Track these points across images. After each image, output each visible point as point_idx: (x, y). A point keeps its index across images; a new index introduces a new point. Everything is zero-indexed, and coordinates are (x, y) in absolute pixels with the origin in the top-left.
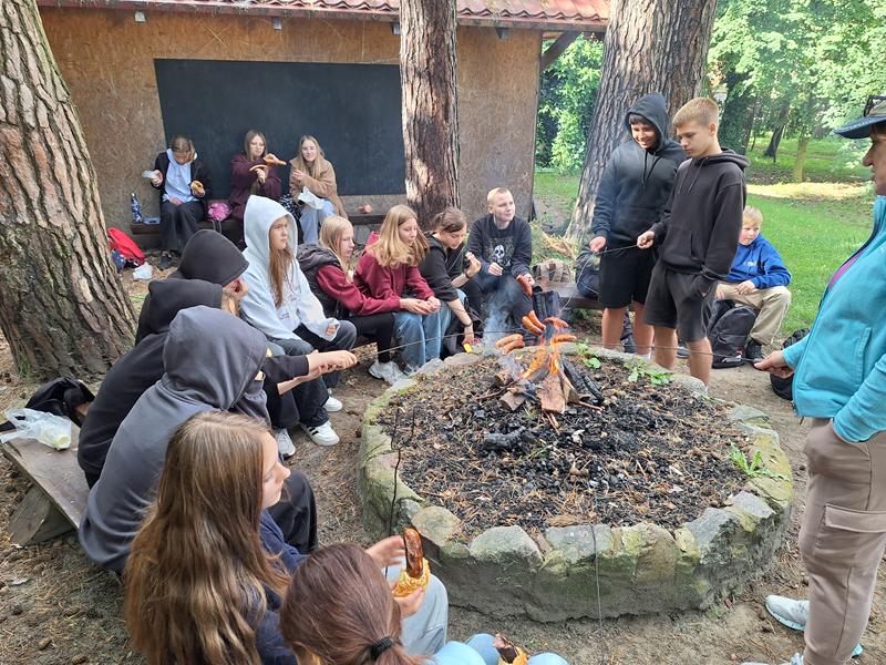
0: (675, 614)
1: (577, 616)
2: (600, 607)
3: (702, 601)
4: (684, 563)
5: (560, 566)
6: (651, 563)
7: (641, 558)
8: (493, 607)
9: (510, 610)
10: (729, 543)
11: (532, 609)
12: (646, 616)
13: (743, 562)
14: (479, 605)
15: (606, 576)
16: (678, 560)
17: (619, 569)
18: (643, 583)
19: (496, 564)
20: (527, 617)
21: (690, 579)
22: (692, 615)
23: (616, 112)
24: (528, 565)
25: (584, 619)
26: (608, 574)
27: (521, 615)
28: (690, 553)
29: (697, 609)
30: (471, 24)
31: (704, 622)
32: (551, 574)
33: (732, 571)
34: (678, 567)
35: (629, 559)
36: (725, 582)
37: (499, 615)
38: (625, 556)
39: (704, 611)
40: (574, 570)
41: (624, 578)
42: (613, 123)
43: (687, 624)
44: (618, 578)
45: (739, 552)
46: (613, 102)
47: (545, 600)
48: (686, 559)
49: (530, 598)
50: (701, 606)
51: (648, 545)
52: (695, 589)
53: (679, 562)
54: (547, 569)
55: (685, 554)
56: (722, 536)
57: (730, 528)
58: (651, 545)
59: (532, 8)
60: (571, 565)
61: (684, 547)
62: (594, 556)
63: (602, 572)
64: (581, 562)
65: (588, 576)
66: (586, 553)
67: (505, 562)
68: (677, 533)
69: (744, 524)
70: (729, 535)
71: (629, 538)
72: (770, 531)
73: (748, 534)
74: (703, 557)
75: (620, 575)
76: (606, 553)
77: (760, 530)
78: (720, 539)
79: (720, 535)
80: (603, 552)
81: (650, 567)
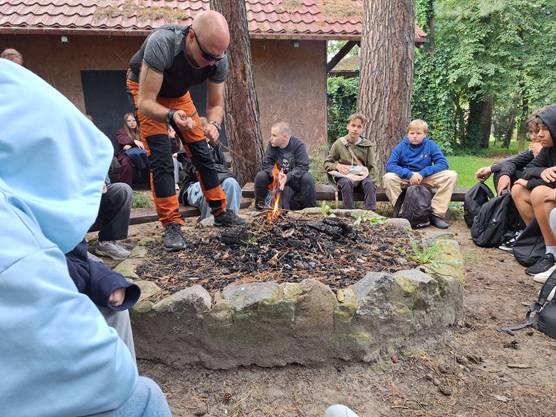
0: (340, 364)
1: (246, 363)
2: (266, 354)
3: (364, 352)
4: (341, 313)
5: (225, 313)
6: (307, 310)
7: (298, 304)
8: (173, 357)
9: (187, 359)
10: (387, 300)
11: (205, 357)
12: (314, 365)
13: (408, 323)
14: (162, 356)
15: (269, 323)
16: (335, 309)
17: (278, 316)
18: (302, 330)
19: (171, 313)
20: (201, 365)
21: (348, 329)
22: (358, 367)
23: (371, 86)
24: (195, 312)
25: (253, 366)
26: (270, 321)
27: (197, 364)
28: (346, 304)
29: (362, 362)
30: (274, 38)
31: (368, 374)
32: (216, 320)
33: (397, 330)
34: (335, 316)
35: (287, 305)
36: (392, 340)
37: (178, 364)
38: (283, 303)
39: (369, 364)
40: (239, 316)
41: (284, 324)
42: (370, 93)
43: (353, 374)
44: (280, 324)
45: (401, 311)
46: (368, 80)
47: (214, 346)
48: (343, 308)
49: (200, 344)
50: (366, 358)
51: (304, 292)
52: (355, 339)
53: (336, 311)
54: (212, 314)
55: (342, 304)
56: (378, 291)
57: (386, 285)
58: (306, 292)
59: (313, 28)
60: (235, 312)
61: (341, 298)
62: (257, 304)
63: (264, 319)
64: (245, 309)
65: (252, 321)
66: (251, 302)
67: (178, 311)
68: (340, 291)
69: (401, 284)
70: (385, 291)
71: (290, 291)
72: (436, 300)
73: (407, 295)
74: (359, 308)
75: (280, 321)
76: (268, 301)
77: (421, 295)
78: (376, 294)
79: (375, 289)
80: (265, 300)
81: (307, 313)
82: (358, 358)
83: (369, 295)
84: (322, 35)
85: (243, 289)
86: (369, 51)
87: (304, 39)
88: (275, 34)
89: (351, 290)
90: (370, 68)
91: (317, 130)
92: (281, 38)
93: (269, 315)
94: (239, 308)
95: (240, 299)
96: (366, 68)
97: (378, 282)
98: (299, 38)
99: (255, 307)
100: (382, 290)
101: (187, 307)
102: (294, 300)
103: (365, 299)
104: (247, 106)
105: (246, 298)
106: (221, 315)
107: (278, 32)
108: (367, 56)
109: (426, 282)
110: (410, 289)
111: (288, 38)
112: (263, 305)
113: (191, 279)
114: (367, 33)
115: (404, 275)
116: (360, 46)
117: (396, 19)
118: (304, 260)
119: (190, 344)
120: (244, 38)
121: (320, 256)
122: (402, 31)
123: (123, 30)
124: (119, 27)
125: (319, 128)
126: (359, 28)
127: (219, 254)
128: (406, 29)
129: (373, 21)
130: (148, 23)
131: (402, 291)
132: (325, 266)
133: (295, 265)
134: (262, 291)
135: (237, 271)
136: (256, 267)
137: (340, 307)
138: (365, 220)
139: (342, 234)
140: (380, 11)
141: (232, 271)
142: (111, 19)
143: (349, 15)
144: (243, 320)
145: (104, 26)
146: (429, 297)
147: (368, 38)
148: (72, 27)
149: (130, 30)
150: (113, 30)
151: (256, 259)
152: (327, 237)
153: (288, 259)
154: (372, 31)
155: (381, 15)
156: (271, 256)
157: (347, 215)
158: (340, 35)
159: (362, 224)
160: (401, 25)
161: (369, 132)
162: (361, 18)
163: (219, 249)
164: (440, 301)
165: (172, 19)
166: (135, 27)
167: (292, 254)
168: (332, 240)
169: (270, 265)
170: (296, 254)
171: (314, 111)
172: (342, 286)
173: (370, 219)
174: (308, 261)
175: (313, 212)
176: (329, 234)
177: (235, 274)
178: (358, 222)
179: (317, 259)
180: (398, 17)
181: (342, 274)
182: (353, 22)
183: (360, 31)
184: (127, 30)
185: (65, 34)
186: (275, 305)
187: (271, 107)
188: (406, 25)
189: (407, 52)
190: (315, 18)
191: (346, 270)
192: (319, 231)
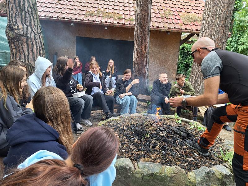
5: (140, 175)
7: (171, 177)
10: (210, 181)
16: (187, 182)
17: (162, 180)
24: (128, 172)
28: (192, 180)
30: (159, 30)
32: (136, 177)
38: (165, 176)
40: (145, 177)
51: (174, 173)
54: (135, 175)
55: (190, 180)
56: (206, 177)
57: (210, 174)
59: (177, 27)
60: (144, 175)
61: (190, 178)
62: (153, 173)
63: (156, 181)
64: (148, 175)
65: (150, 181)
66: (150, 172)
69: (217, 174)
71: (168, 170)
72: (230, 182)
73: (218, 179)
74: (197, 183)
75: (162, 183)
76: (158, 173)
77: (225, 180)
78: (205, 178)
79: (205, 176)
80: (157, 173)
81: (174, 182)
83: (202, 178)
84: (181, 30)
85: (147, 165)
87: (173, 31)
88: (160, 28)
89: (194, 173)
92: (162, 30)
93: (158, 180)
94: (145, 174)
95: (146, 170)
97: (207, 173)
98: (171, 31)
99: (152, 175)
100: (208, 176)
101: (124, 169)
102: (169, 175)
103: (200, 180)
104: (144, 62)
105: (148, 170)
106: (138, 176)
107: (161, 27)
109: (228, 174)
110: (220, 177)
111: (165, 31)
112: (156, 175)
113: (123, 150)
114: (203, 32)
115: (218, 169)
116: (198, 36)
117: (220, 32)
118: (171, 150)
119: (123, 184)
121: (178, 149)
122: (222, 37)
123: (96, 22)
124: (95, 21)
125: (173, 69)
127: (133, 138)
128: (224, 37)
129: (206, 26)
130: (106, 20)
131: (216, 178)
132: (180, 155)
133: (167, 152)
134: (156, 168)
136: (150, 151)
138: (195, 127)
139: (187, 137)
141: (140, 150)
142: (92, 17)
143: (195, 21)
144: (147, 179)
145: (89, 20)
146: (228, 181)
147: (203, 34)
148: (76, 20)
149: (99, 23)
150: (92, 22)
151: (150, 146)
152: (180, 137)
153: (163, 149)
154: (205, 31)
155: (211, 24)
156: (156, 146)
157: (187, 122)
158: (189, 31)
159: (194, 129)
160: (222, 34)
162: (200, 23)
163: (132, 135)
164: (232, 182)
165: (116, 19)
166: (101, 22)
167: (166, 147)
168: (182, 139)
169: (156, 151)
172: (190, 170)
173: (198, 127)
175: (171, 117)
177: (140, 152)
178: (192, 127)
179: (176, 150)
180: (221, 31)
181: (188, 161)
182: (196, 25)
183: (199, 29)
184: (98, 23)
185: (73, 22)
186: (161, 176)
188: (224, 35)
190: (179, 21)
191: (190, 159)
192: (176, 133)
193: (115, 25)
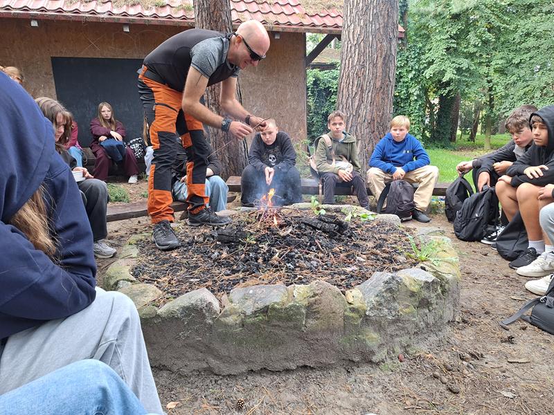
0: (350, 365)
1: (256, 368)
2: (276, 358)
3: (373, 353)
4: (351, 314)
5: (235, 317)
6: (318, 312)
7: (309, 307)
8: (179, 363)
9: (195, 365)
10: (394, 300)
11: (214, 362)
12: (324, 367)
13: (413, 322)
14: (168, 363)
15: (279, 326)
16: (345, 310)
17: (289, 318)
18: (313, 332)
19: (177, 319)
20: (210, 371)
21: (358, 330)
22: (366, 368)
23: (351, 80)
24: (204, 317)
25: (264, 371)
26: (281, 324)
27: (205, 370)
28: (356, 305)
29: (371, 362)
31: (377, 374)
32: (226, 325)
33: (403, 329)
34: (346, 318)
35: (298, 308)
36: (398, 339)
37: (185, 371)
38: (294, 306)
39: (377, 364)
40: (249, 321)
41: (295, 327)
42: (350, 87)
43: (362, 374)
44: (290, 327)
45: (407, 310)
46: (349, 75)
47: (224, 352)
48: (353, 310)
49: (209, 350)
50: (374, 359)
51: (315, 295)
52: (364, 340)
53: (346, 313)
54: (222, 319)
55: (352, 306)
56: (386, 291)
57: (393, 285)
58: (317, 294)
60: (245, 316)
61: (351, 300)
62: (267, 307)
63: (275, 322)
64: (255, 313)
65: (262, 326)
66: (260, 305)
67: (185, 316)
68: (348, 292)
69: (407, 284)
70: (393, 291)
71: (300, 292)
72: (437, 298)
73: (413, 294)
74: (369, 309)
75: (291, 324)
76: (278, 304)
77: (425, 293)
78: (385, 294)
79: (383, 290)
80: (276, 303)
81: (318, 316)
82: (367, 359)
83: (377, 296)
84: (303, 27)
85: (251, 292)
86: (350, 45)
87: (285, 31)
89: (359, 291)
90: (351, 62)
91: (297, 123)
93: (280, 319)
94: (249, 312)
95: (249, 303)
96: (347, 62)
97: (386, 282)
98: (281, 30)
99: (265, 310)
100: (390, 290)
101: (195, 313)
102: (305, 303)
103: (373, 299)
105: (255, 302)
106: (230, 320)
108: (347, 50)
109: (430, 281)
110: (415, 288)
112: (274, 309)
113: (192, 280)
114: (348, 27)
115: (408, 274)
116: (340, 39)
117: (381, 15)
118: (306, 259)
119: (198, 350)
120: (228, 29)
121: (321, 255)
122: (386, 26)
123: (98, 16)
124: (93, 12)
125: (298, 120)
126: (339, 22)
127: (216, 254)
128: (390, 25)
129: (354, 15)
130: (124, 9)
131: (408, 290)
132: (326, 265)
133: (297, 265)
134: (272, 294)
135: (238, 271)
136: (258, 268)
137: (350, 309)
138: (355, 216)
139: (339, 231)
140: (361, 5)
141: (234, 272)
142: (84, 4)
143: (329, 8)
144: (253, 324)
145: (77, 11)
146: (433, 295)
147: (349, 32)
148: (43, 11)
149: (106, 16)
150: (87, 15)
151: (257, 259)
152: (323, 234)
153: (289, 258)
154: (353, 25)
155: (362, 9)
156: (272, 256)
157: (338, 211)
158: (321, 28)
159: (353, 220)
160: (386, 20)
161: (350, 126)
162: (341, 12)
163: (216, 247)
164: (441, 299)
165: (150, 6)
166: (110, 13)
167: (293, 253)
168: (329, 237)
169: (272, 265)
170: (297, 253)
171: (294, 104)
172: (349, 286)
173: (360, 215)
174: (310, 260)
175: (303, 207)
176: (325, 232)
177: (236, 274)
178: (348, 218)
179: (318, 258)
180: (383, 13)
181: (345, 273)
182: (333, 15)
183: (340, 24)
184: (102, 16)
185: (35, 18)
186: (286, 309)
187: (251, 99)
188: (390, 21)
189: (390, 47)
190: (296, 10)
191: (348, 270)
192: (314, 228)
193: (148, 20)
